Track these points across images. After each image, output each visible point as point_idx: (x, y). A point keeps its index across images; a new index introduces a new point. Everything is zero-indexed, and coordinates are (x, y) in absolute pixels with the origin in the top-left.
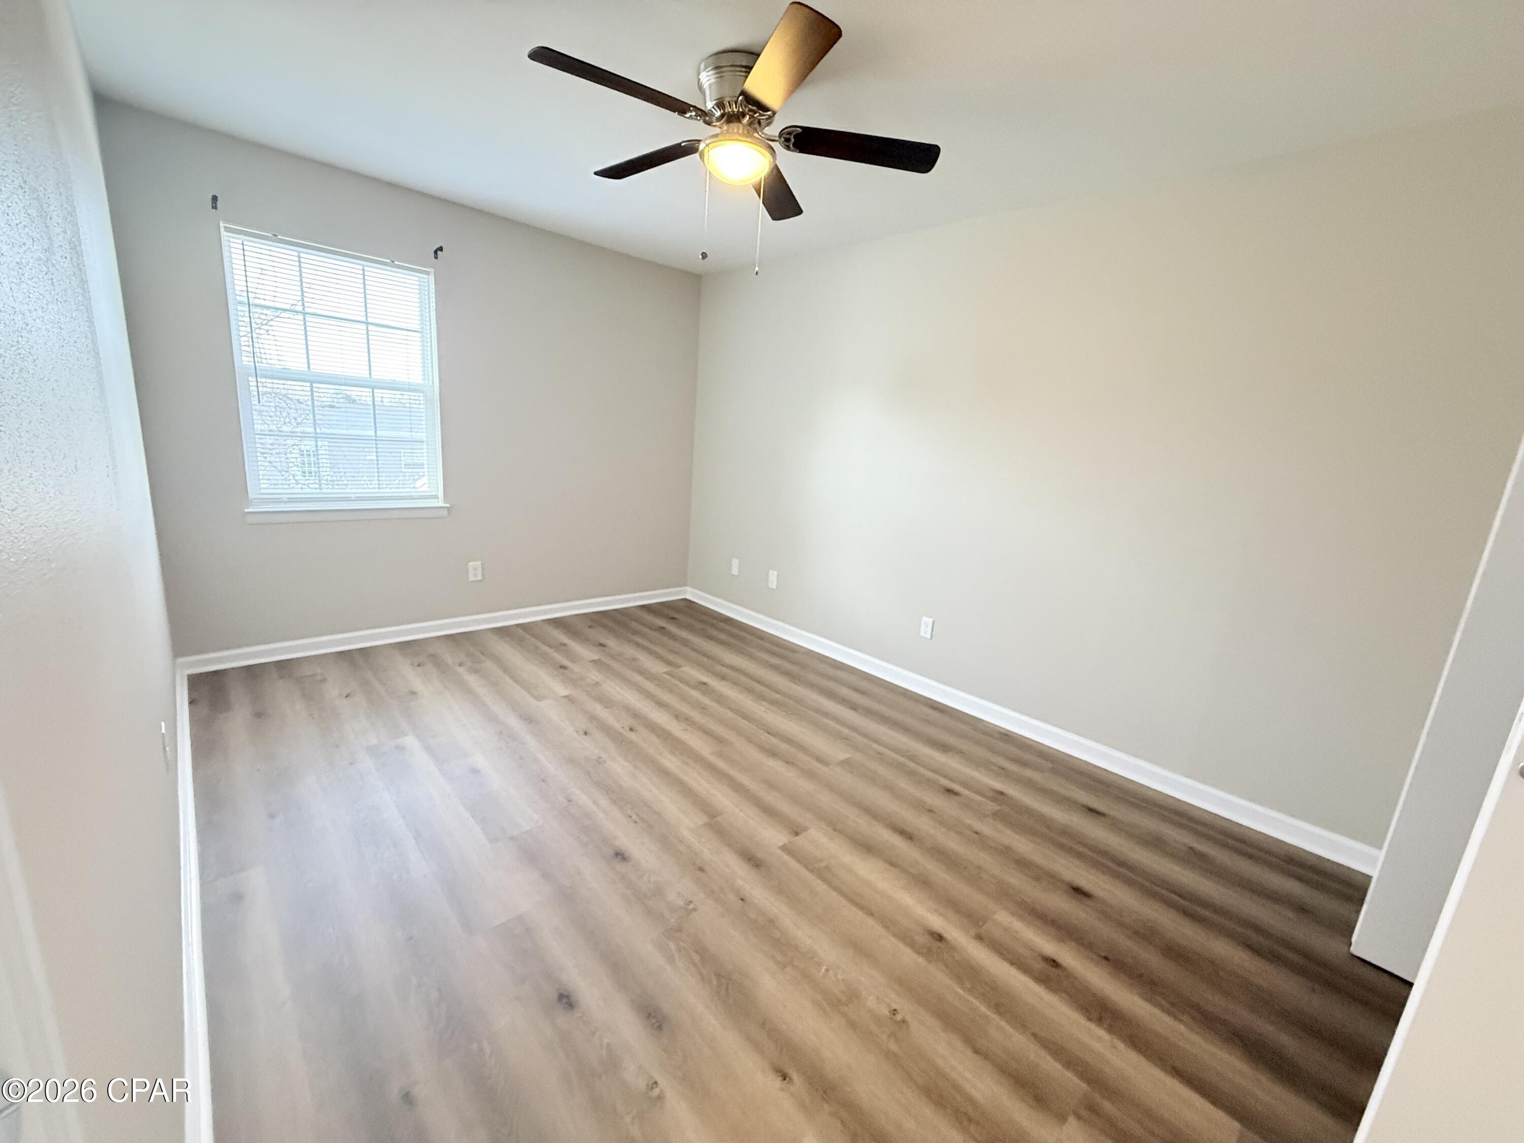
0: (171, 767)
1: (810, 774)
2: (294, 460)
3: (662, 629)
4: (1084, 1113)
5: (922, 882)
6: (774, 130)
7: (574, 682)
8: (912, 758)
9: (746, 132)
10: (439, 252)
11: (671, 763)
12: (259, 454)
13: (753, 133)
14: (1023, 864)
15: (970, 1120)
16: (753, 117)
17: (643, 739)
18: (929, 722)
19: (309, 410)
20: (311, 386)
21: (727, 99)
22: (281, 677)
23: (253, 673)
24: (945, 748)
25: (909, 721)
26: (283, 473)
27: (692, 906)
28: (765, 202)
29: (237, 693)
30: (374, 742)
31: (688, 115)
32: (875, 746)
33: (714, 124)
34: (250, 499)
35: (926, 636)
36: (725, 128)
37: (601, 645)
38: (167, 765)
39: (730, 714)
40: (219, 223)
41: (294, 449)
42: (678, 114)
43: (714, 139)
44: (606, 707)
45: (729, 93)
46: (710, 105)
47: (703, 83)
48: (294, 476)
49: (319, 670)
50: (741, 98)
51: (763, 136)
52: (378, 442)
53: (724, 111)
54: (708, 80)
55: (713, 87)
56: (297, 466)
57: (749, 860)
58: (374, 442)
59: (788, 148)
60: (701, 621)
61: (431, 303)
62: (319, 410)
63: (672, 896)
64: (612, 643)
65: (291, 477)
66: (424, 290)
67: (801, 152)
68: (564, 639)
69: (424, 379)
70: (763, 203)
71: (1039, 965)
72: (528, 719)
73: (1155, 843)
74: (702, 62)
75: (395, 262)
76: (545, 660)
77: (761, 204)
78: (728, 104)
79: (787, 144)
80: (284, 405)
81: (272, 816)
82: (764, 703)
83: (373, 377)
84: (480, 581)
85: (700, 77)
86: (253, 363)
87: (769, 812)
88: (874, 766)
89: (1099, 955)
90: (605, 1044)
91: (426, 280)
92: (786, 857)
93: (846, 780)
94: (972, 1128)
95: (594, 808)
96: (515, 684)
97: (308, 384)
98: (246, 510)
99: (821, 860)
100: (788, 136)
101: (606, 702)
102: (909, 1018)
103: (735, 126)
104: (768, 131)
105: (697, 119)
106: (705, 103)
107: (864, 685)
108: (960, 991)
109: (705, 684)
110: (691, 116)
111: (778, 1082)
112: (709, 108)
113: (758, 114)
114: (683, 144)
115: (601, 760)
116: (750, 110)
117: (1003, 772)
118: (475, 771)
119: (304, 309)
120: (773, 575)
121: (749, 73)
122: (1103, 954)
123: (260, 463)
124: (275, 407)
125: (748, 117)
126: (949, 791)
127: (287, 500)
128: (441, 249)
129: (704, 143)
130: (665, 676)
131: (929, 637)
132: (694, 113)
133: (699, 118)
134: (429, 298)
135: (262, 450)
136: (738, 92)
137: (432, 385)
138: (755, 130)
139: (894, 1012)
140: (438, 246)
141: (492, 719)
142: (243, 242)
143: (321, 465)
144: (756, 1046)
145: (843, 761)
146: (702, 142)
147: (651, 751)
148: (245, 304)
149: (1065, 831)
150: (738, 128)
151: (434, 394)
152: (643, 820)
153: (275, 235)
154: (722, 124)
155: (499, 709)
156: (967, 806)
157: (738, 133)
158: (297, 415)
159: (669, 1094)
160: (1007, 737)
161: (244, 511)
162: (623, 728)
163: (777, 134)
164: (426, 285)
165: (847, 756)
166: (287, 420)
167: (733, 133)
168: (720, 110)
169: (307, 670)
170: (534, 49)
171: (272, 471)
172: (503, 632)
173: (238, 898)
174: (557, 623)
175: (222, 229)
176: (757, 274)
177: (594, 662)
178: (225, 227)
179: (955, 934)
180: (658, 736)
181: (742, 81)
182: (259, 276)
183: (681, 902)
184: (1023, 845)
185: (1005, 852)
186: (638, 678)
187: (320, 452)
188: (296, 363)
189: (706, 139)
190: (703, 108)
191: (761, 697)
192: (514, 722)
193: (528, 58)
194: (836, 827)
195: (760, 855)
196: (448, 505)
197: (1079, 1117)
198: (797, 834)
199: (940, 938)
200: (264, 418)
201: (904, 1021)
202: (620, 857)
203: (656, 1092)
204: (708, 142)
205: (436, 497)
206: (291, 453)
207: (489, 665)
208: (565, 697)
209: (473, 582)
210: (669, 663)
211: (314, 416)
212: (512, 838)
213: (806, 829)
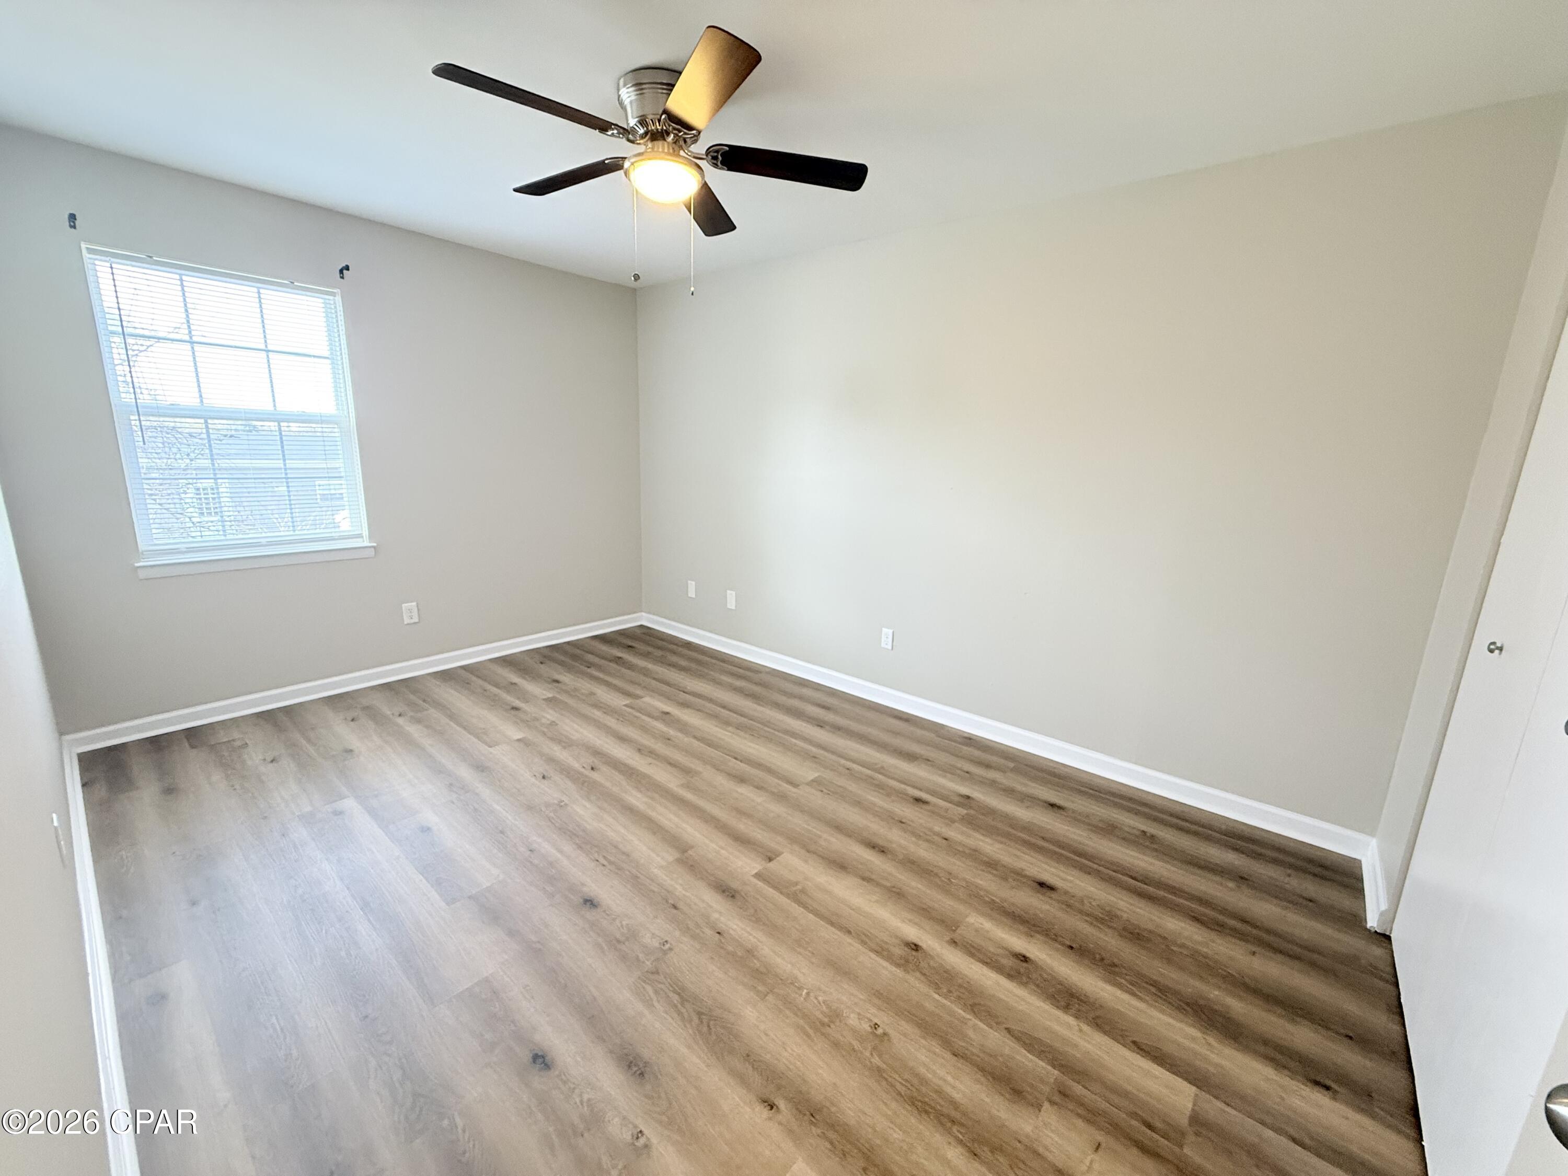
0: (67, 862)
1: (781, 797)
2: (190, 500)
3: (618, 660)
4: (1057, 1098)
5: (896, 894)
6: (700, 148)
7: (528, 723)
8: (881, 770)
9: (671, 151)
10: (345, 272)
11: (636, 799)
12: (147, 497)
13: (680, 150)
14: (991, 865)
15: (953, 1122)
16: (678, 135)
17: (604, 777)
18: (896, 733)
19: (204, 445)
20: (206, 422)
21: (651, 117)
22: (193, 747)
23: (157, 744)
24: (911, 757)
25: (873, 732)
26: (178, 516)
27: (667, 946)
28: (696, 217)
29: (141, 769)
30: (308, 809)
31: (610, 133)
32: (843, 761)
33: (638, 142)
34: (140, 551)
35: (886, 647)
36: (650, 145)
37: (557, 681)
38: (63, 861)
39: (696, 743)
40: (80, 244)
41: (188, 488)
42: (599, 132)
43: (640, 158)
44: (564, 748)
45: (651, 112)
46: (632, 122)
47: (624, 100)
48: (190, 518)
49: (236, 735)
50: (663, 117)
51: (689, 154)
52: (289, 480)
53: (647, 129)
54: (629, 97)
55: (635, 105)
56: (194, 507)
57: (724, 891)
58: (284, 480)
59: (715, 166)
60: (659, 648)
61: (340, 326)
62: (215, 443)
63: (647, 940)
64: (566, 678)
65: (188, 520)
66: (331, 313)
67: (730, 169)
68: (515, 678)
69: (338, 409)
70: (694, 218)
71: (1008, 962)
72: (480, 768)
73: (1109, 830)
74: (622, 77)
75: (295, 284)
76: (494, 702)
77: (693, 220)
78: (651, 122)
79: (715, 162)
80: (174, 440)
81: (194, 903)
82: (730, 728)
83: (277, 409)
84: (415, 623)
85: (620, 93)
86: (134, 401)
87: (742, 840)
88: (842, 782)
89: (1063, 944)
90: (585, 1099)
91: (332, 302)
92: (760, 884)
93: (816, 799)
94: (955, 1129)
95: (559, 855)
96: (464, 732)
97: (202, 421)
98: (137, 565)
99: (797, 884)
100: (716, 154)
101: (566, 743)
102: (891, 1032)
103: (659, 144)
104: (694, 148)
105: (620, 137)
106: (627, 120)
107: (830, 701)
108: (936, 996)
109: (668, 713)
110: (613, 134)
111: (766, 1113)
112: (631, 125)
113: (682, 133)
114: (606, 162)
115: (562, 804)
116: (674, 129)
117: (968, 777)
118: (426, 830)
119: (191, 338)
120: (731, 596)
121: (671, 90)
122: (1068, 943)
123: (149, 506)
124: (163, 443)
125: (672, 136)
126: (918, 800)
127: (185, 550)
128: (347, 268)
129: (629, 161)
130: (624, 707)
131: (890, 648)
132: (615, 131)
133: (621, 136)
134: (337, 321)
135: (150, 492)
136: (660, 112)
137: (347, 415)
138: (681, 148)
139: (876, 1026)
140: (344, 265)
141: (438, 770)
142: (111, 265)
143: (223, 504)
144: (742, 1080)
145: (813, 781)
146: (627, 160)
147: (615, 790)
148: (119, 334)
149: (1027, 828)
150: (663, 146)
151: (350, 425)
152: (610, 863)
153: (151, 257)
154: (647, 141)
155: (446, 758)
156: (936, 813)
157: (663, 152)
158: (189, 450)
159: (654, 1141)
160: (969, 740)
161: (134, 566)
162: (584, 767)
163: (704, 152)
164: (333, 307)
165: (816, 775)
166: (178, 456)
167: (658, 151)
168: (643, 128)
169: (222, 737)
170: (438, 65)
171: (163, 513)
172: (446, 676)
173: (159, 998)
174: (507, 661)
175: (84, 252)
176: (692, 294)
177: (549, 700)
178: (87, 248)
179: (931, 941)
180: (621, 772)
181: (665, 100)
182: (132, 297)
183: (656, 943)
184: (990, 847)
185: (974, 855)
186: (597, 714)
187: (221, 490)
188: (187, 397)
189: (630, 158)
190: (626, 127)
191: (727, 723)
192: (465, 772)
193: (434, 76)
194: (808, 847)
195: (735, 885)
196: (375, 544)
197: (1052, 1103)
198: (770, 860)
199: (916, 947)
200: (149, 455)
201: (885, 1034)
202: (588, 904)
203: (642, 1141)
204: (632, 160)
205: (360, 536)
206: (185, 493)
207: (433, 712)
208: (519, 740)
209: (408, 624)
210: (627, 694)
211: (211, 451)
212: (470, 897)
213: (778, 854)
